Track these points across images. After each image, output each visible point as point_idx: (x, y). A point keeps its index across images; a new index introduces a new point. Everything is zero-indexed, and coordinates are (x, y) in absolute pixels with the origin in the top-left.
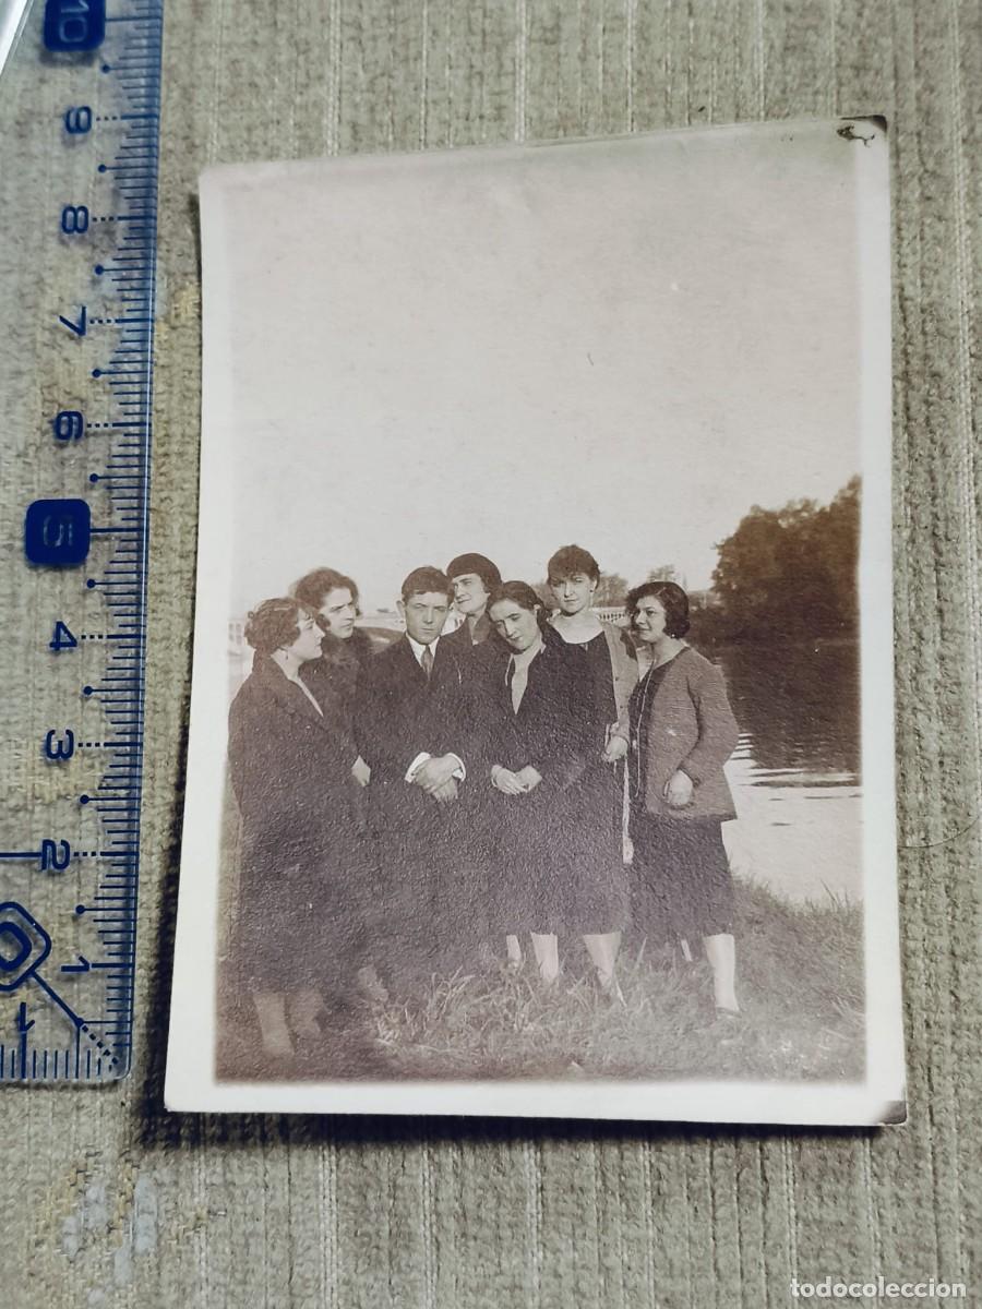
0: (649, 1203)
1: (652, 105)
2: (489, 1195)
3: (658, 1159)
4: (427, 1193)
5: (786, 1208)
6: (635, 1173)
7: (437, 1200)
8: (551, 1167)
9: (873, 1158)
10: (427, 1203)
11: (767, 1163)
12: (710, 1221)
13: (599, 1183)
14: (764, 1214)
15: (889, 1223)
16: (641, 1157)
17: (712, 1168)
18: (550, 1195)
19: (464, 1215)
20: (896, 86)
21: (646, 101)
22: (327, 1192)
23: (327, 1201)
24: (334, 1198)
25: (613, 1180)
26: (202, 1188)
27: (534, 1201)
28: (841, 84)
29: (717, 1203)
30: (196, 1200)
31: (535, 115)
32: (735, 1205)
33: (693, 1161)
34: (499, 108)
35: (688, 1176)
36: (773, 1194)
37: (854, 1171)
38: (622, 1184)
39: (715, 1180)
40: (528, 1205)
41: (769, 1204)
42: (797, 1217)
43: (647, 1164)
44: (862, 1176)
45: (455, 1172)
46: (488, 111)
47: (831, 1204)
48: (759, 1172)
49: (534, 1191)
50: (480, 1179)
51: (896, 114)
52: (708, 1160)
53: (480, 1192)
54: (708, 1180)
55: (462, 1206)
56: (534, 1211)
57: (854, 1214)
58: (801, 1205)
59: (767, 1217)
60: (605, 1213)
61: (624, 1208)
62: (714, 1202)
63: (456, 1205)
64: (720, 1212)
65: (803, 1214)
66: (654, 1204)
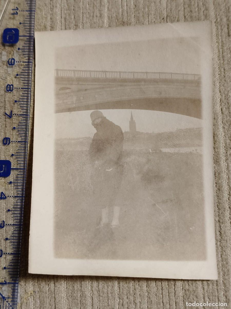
1: (139, 13)
4: (89, 285)
5: (180, 287)
7: (92, 287)
10: (89, 288)
12: (161, 290)
14: (174, 289)
15: (206, 290)
21: (137, 13)
22: (64, 286)
23: (64, 288)
24: (66, 287)
26: (32, 286)
27: (116, 287)
30: (30, 289)
31: (110, 16)
32: (167, 286)
34: (101, 14)
40: (115, 288)
41: (176, 286)
42: (183, 288)
46: (98, 15)
47: (191, 286)
55: (99, 288)
57: (197, 288)
58: (184, 286)
59: (176, 290)
60: (135, 289)
61: (139, 288)
62: (162, 286)
63: (97, 288)
64: (164, 288)
65: (184, 288)
66: (147, 287)
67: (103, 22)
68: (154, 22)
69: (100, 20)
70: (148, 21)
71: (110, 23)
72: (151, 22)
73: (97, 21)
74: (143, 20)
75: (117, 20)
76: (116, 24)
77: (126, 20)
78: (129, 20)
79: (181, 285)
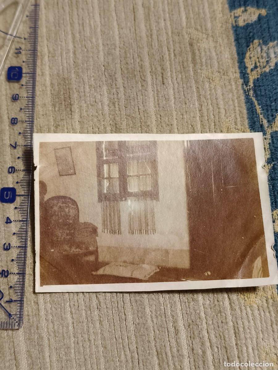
0: (98, 324)
1: (78, 69)
2: (60, 326)
3: (100, 313)
5: (130, 321)
6: (94, 317)
7: (48, 329)
8: (74, 318)
9: (150, 307)
10: (46, 330)
11: (125, 311)
12: (113, 326)
13: (86, 320)
15: (155, 322)
16: (96, 313)
17: (112, 314)
18: (75, 325)
19: (55, 332)
20: (134, 61)
21: (77, 69)
25: (89, 319)
28: (121, 61)
29: (115, 322)
31: (51, 74)
32: (119, 322)
33: (108, 312)
34: (42, 73)
35: (107, 316)
36: (127, 318)
37: (145, 311)
38: (92, 320)
39: (113, 316)
41: (127, 321)
42: (133, 323)
43: (97, 314)
44: (147, 311)
45: (52, 322)
46: (40, 74)
47: (141, 319)
48: (124, 313)
49: (71, 324)
50: (58, 323)
51: (134, 67)
52: (111, 312)
53: (58, 326)
54: (112, 317)
55: (54, 329)
56: (71, 329)
57: (147, 321)
58: (134, 320)
59: (126, 324)
60: (88, 327)
61: (93, 326)
62: (114, 322)
63: (53, 330)
64: (115, 324)
65: (135, 322)
66: (99, 324)
67: (45, 80)
68: (93, 76)
69: (42, 79)
70: (88, 76)
71: (52, 80)
72: (90, 76)
73: (40, 79)
74: (82, 76)
75: (58, 78)
76: (58, 81)
77: (67, 76)
78: (69, 77)
79: (132, 320)
